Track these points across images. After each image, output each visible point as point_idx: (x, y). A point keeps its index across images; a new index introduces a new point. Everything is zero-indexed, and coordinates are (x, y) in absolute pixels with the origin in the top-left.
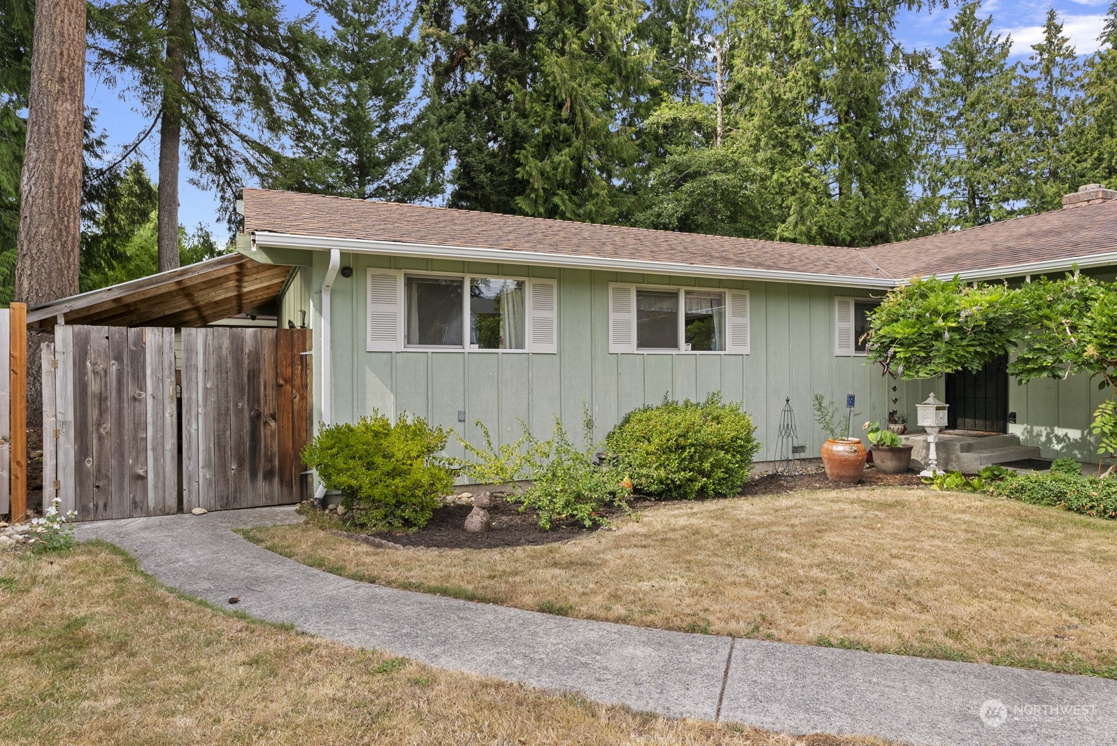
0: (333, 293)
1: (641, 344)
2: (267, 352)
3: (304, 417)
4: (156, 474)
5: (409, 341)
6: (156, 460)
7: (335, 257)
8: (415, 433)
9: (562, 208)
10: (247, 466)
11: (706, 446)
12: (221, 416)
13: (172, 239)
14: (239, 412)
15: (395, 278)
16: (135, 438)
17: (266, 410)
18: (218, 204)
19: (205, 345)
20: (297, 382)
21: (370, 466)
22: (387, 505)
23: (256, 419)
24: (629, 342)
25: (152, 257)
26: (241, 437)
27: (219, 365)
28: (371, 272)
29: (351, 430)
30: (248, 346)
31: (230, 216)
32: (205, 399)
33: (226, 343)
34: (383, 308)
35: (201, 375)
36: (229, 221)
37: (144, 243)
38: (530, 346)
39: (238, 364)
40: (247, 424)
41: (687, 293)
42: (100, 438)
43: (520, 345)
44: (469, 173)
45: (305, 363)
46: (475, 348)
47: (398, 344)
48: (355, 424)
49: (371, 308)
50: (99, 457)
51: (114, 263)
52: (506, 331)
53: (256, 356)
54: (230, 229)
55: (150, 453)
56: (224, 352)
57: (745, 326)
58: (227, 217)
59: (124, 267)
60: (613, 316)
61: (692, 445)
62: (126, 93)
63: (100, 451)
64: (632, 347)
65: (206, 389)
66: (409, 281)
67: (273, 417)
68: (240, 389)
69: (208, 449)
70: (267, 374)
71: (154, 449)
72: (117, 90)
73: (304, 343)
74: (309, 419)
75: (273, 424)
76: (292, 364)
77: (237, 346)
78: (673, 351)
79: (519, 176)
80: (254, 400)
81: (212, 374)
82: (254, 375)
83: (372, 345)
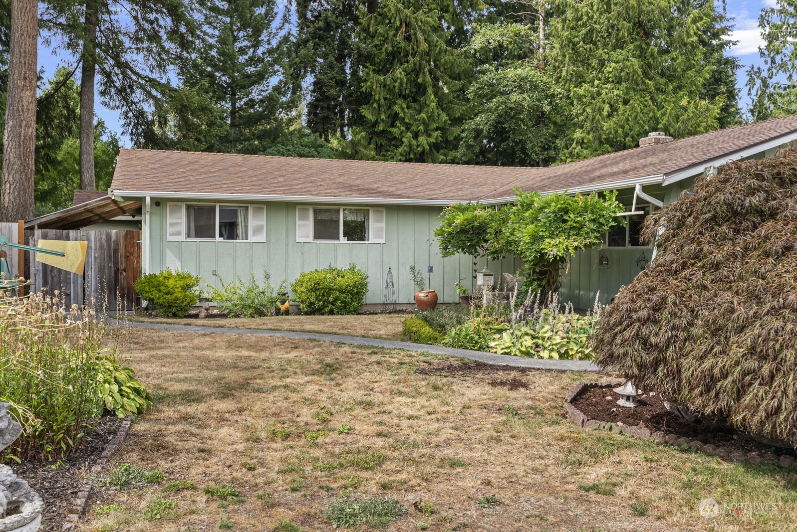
0: (150, 214)
1: (315, 238)
2: (121, 241)
3: (139, 270)
4: (74, 294)
5: (189, 235)
6: (74, 288)
7: (148, 200)
8: (182, 278)
9: (402, 115)
10: (113, 292)
11: (330, 289)
12: (101, 269)
13: (89, 154)
14: (110, 268)
15: (181, 206)
16: (66, 278)
17: (121, 267)
18: (123, 122)
19: (95, 238)
20: (135, 255)
21: (160, 291)
22: (165, 306)
23: (117, 271)
24: (308, 236)
25: (75, 160)
26: (110, 279)
27: (101, 247)
28: (169, 204)
29: (156, 276)
30: (114, 238)
31: (132, 130)
32: (95, 262)
33: (104, 237)
34: (175, 221)
35: (93, 251)
36: (132, 134)
37: (69, 149)
38: (251, 239)
39: (109, 246)
40: (113, 273)
41: (344, 210)
42: (52, 277)
43: (247, 239)
44: (321, 88)
45: (139, 246)
46: (222, 239)
47: (182, 237)
48: (157, 273)
49: (169, 220)
50: (52, 285)
51: (49, 166)
52: (240, 230)
53: (117, 243)
54: (132, 139)
55: (72, 284)
56: (103, 241)
57: (382, 228)
58: (130, 131)
59: (55, 169)
60: (298, 223)
61: (322, 289)
62: (57, 50)
63: (52, 283)
64: (310, 238)
65: (95, 257)
66: (188, 208)
67: (124, 270)
68: (110, 257)
69: (96, 284)
70: (122, 251)
71: (73, 283)
72: (51, 48)
73: (139, 237)
74: (140, 272)
75: (124, 273)
76: (133, 247)
77: (109, 237)
78: (336, 242)
79: (363, 89)
80: (116, 263)
81: (98, 251)
82: (116, 251)
83: (169, 238)
